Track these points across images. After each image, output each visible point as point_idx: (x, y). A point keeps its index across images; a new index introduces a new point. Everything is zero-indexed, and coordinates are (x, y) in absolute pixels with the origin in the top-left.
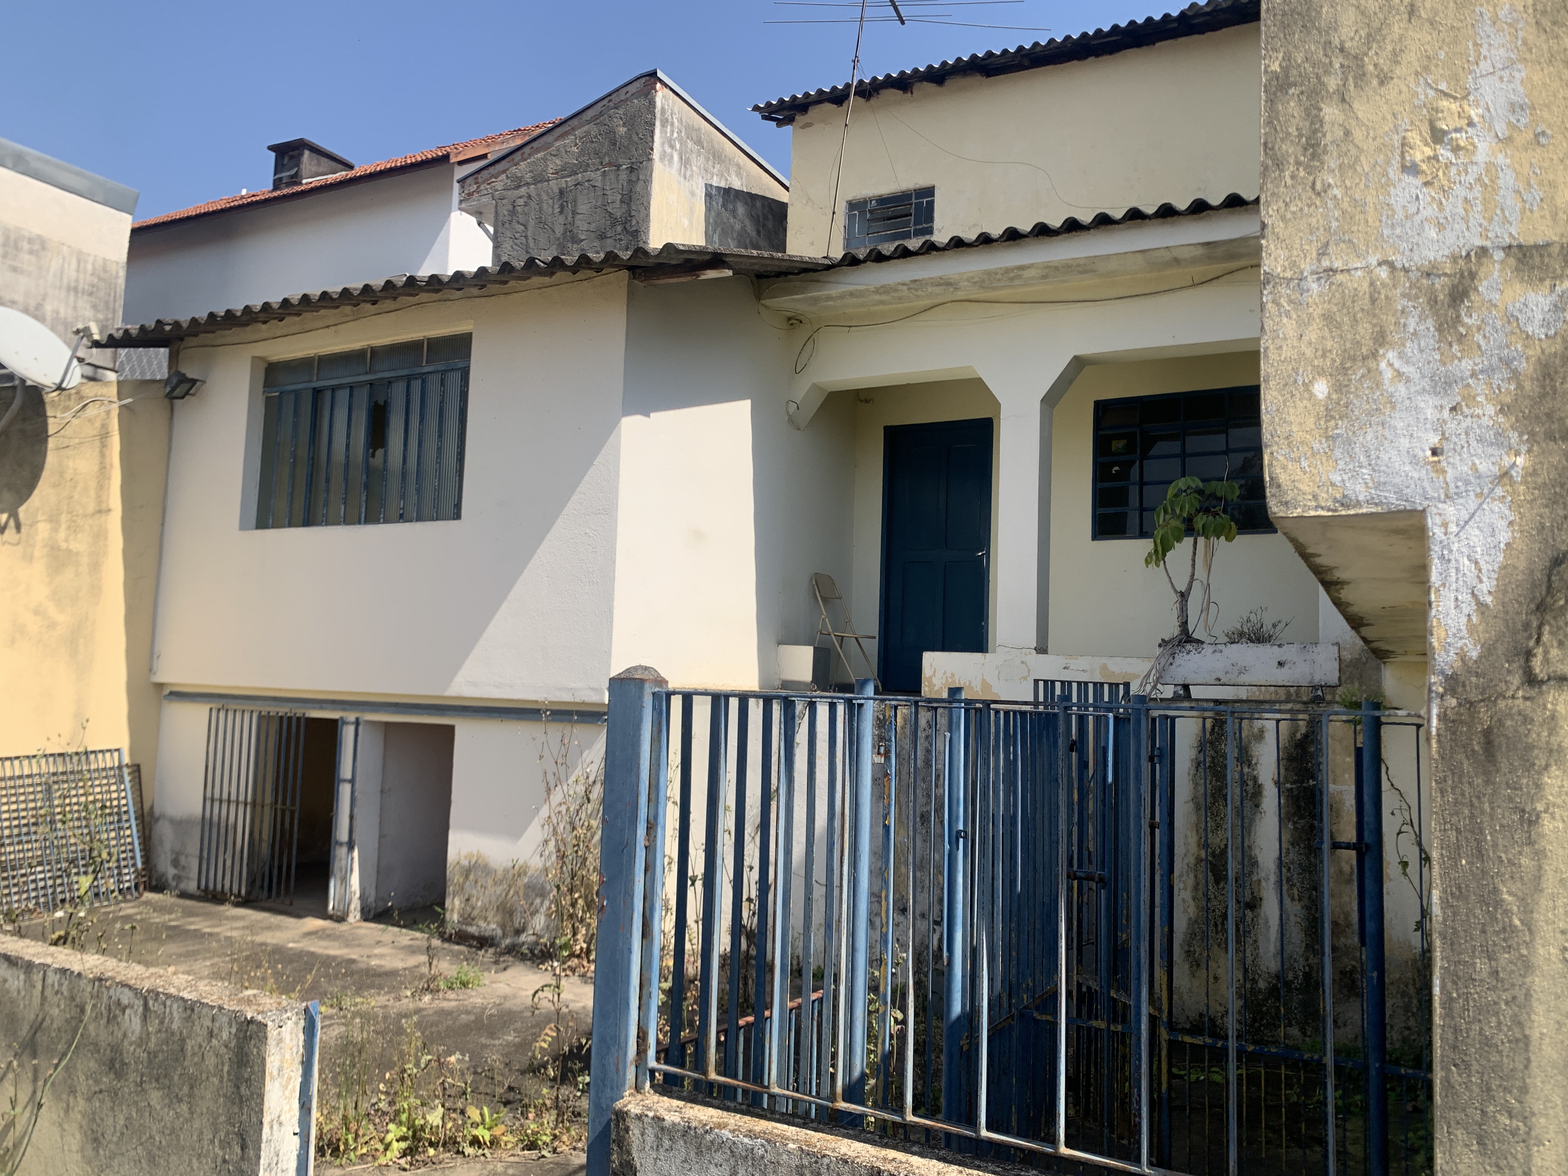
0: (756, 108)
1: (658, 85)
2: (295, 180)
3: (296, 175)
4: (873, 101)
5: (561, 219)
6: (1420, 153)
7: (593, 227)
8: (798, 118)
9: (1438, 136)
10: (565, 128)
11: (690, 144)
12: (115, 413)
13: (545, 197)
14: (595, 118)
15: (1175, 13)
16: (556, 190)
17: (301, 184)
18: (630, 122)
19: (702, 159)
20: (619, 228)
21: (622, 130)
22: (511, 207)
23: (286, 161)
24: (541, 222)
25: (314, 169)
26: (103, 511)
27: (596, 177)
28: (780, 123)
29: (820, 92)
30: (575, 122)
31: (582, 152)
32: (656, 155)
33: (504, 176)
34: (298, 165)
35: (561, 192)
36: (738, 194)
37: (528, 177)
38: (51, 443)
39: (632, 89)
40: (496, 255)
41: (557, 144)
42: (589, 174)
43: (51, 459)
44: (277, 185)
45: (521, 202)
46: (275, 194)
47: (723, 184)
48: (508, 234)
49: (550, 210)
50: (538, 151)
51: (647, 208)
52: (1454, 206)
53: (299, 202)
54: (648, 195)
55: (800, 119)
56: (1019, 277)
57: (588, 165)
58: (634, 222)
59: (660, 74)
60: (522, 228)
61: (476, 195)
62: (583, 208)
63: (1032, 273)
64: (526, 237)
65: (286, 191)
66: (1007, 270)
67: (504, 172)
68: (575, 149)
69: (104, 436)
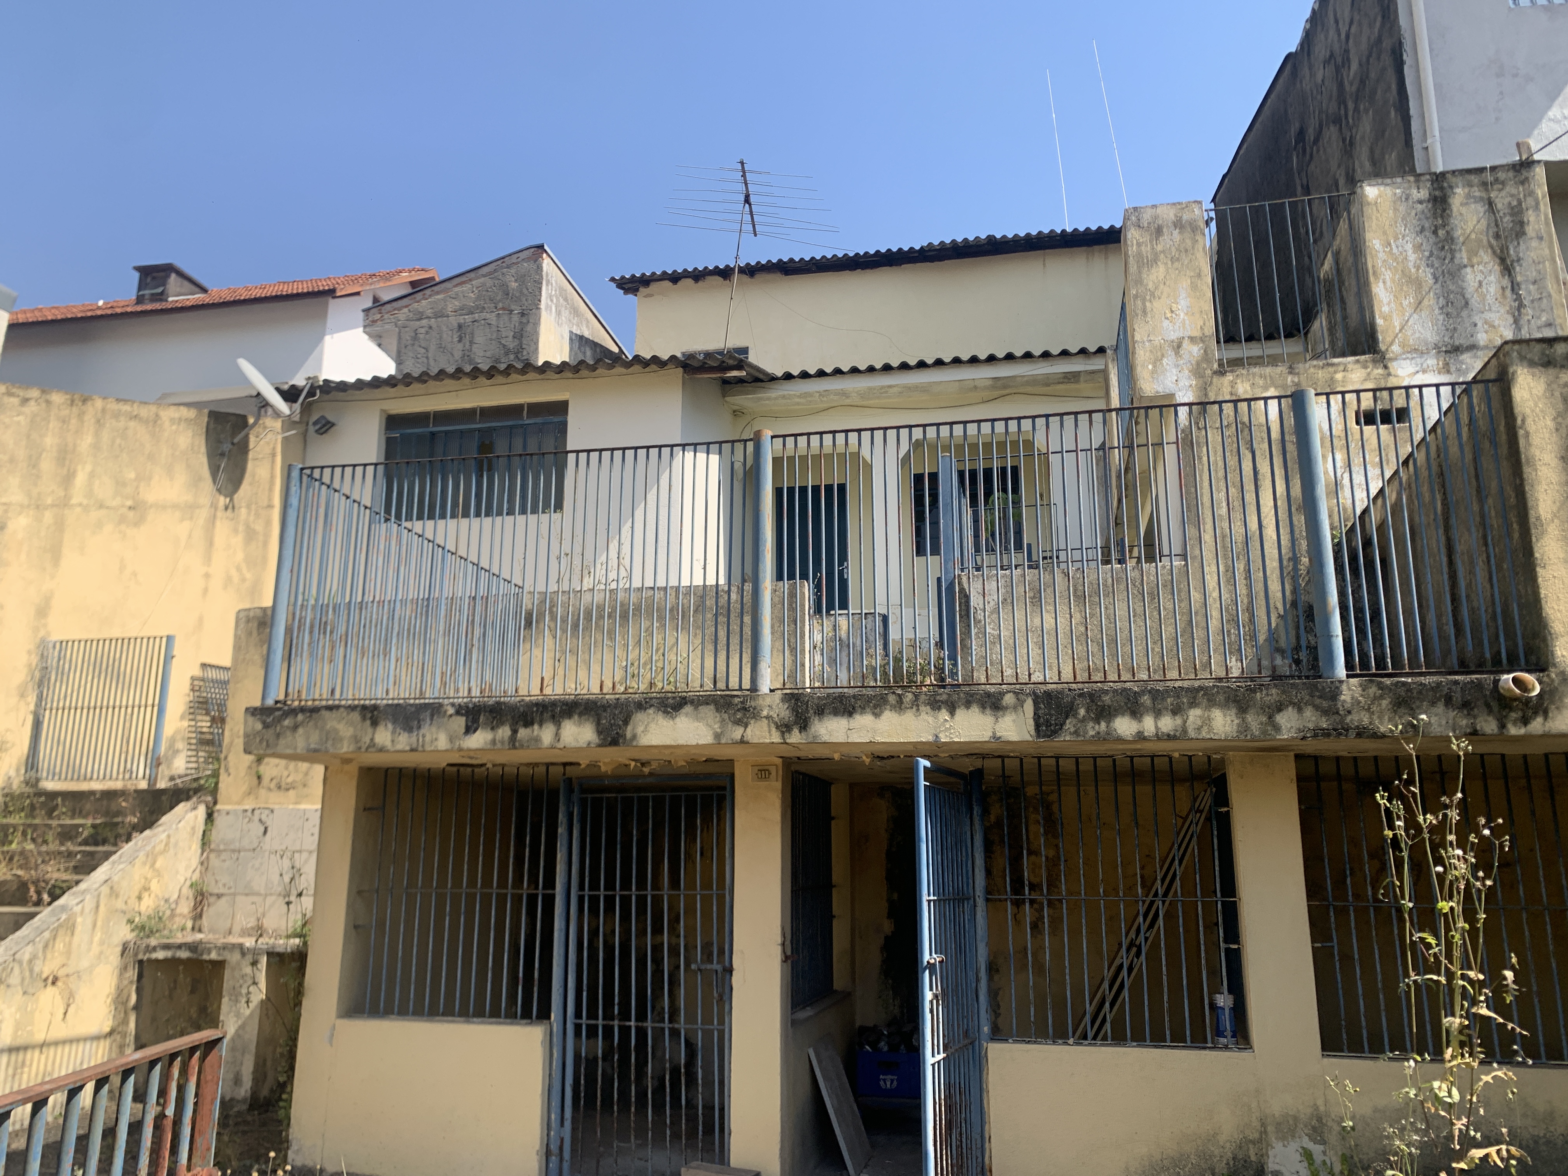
0: (613, 279)
1: (545, 255)
2: (161, 297)
3: (162, 293)
4: (700, 283)
5: (460, 346)
6: (1169, 315)
7: (488, 354)
8: (642, 289)
9: (1172, 312)
10: (463, 279)
11: (561, 300)
12: (279, 441)
13: (444, 328)
14: (490, 273)
15: (917, 248)
16: (456, 325)
17: (166, 301)
18: (521, 279)
19: (567, 312)
20: (512, 357)
21: (514, 285)
22: (413, 334)
23: (149, 280)
24: (441, 347)
25: (178, 290)
26: (270, 506)
27: (492, 318)
28: (627, 291)
29: (664, 273)
30: (472, 275)
31: (478, 298)
32: (543, 306)
33: (406, 310)
34: (164, 284)
35: (460, 327)
36: (587, 340)
37: (429, 312)
38: (251, 455)
39: (523, 255)
40: (398, 369)
41: (456, 289)
42: (483, 315)
43: (250, 465)
44: (140, 300)
45: (423, 330)
46: (139, 308)
47: (578, 333)
48: (411, 354)
49: (450, 339)
50: (438, 293)
51: (536, 343)
52: (1176, 327)
53: (166, 317)
54: (536, 333)
55: (643, 290)
56: (886, 392)
57: (484, 308)
58: (525, 353)
59: (546, 247)
60: (423, 351)
61: (379, 323)
62: (479, 339)
63: (895, 390)
64: (427, 358)
65: (149, 307)
66: (883, 387)
67: (406, 306)
68: (472, 295)
69: (274, 455)
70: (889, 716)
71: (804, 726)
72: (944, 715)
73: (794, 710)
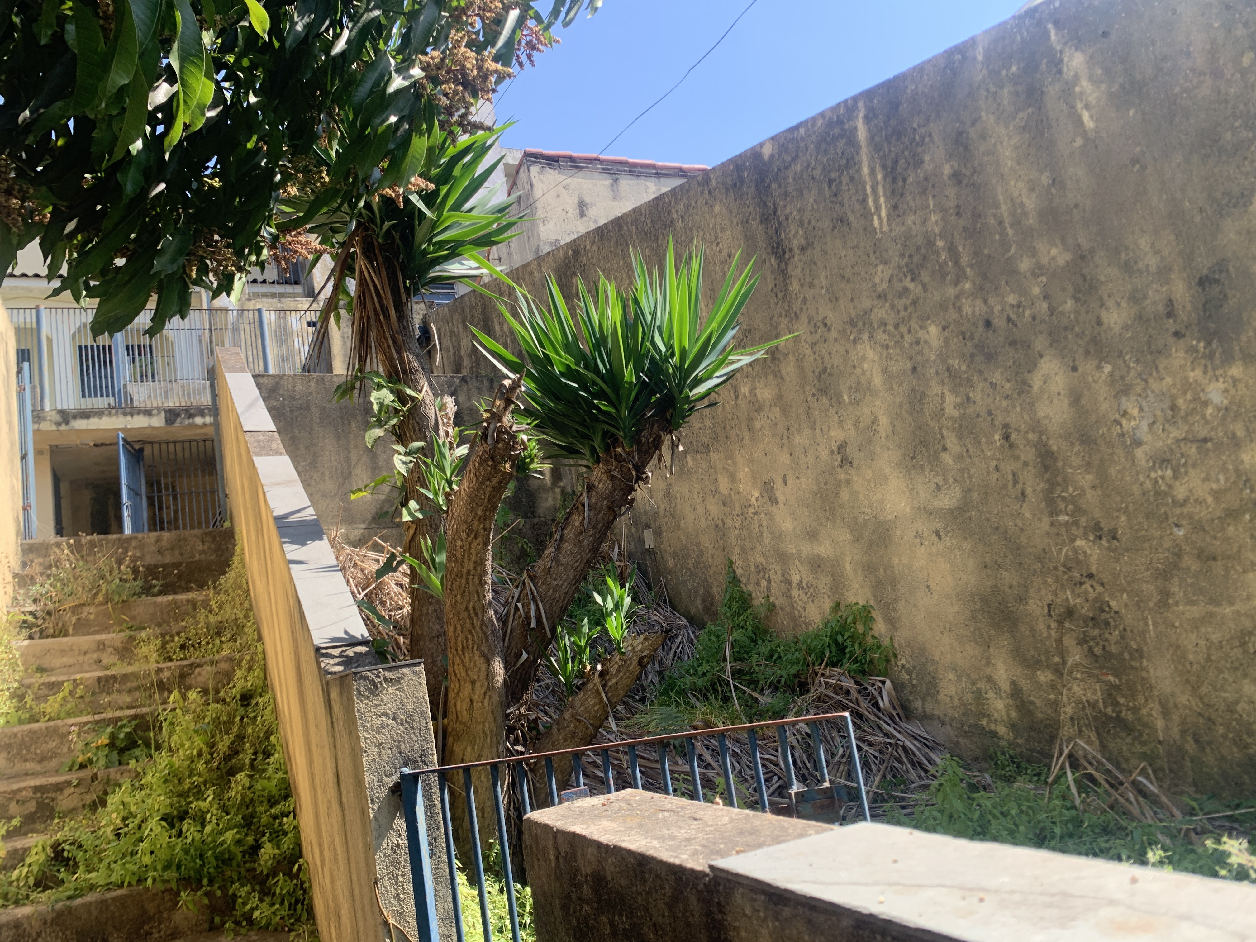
70: (105, 419)
71: (67, 423)
72: (129, 418)
73: (62, 417)
